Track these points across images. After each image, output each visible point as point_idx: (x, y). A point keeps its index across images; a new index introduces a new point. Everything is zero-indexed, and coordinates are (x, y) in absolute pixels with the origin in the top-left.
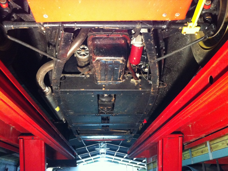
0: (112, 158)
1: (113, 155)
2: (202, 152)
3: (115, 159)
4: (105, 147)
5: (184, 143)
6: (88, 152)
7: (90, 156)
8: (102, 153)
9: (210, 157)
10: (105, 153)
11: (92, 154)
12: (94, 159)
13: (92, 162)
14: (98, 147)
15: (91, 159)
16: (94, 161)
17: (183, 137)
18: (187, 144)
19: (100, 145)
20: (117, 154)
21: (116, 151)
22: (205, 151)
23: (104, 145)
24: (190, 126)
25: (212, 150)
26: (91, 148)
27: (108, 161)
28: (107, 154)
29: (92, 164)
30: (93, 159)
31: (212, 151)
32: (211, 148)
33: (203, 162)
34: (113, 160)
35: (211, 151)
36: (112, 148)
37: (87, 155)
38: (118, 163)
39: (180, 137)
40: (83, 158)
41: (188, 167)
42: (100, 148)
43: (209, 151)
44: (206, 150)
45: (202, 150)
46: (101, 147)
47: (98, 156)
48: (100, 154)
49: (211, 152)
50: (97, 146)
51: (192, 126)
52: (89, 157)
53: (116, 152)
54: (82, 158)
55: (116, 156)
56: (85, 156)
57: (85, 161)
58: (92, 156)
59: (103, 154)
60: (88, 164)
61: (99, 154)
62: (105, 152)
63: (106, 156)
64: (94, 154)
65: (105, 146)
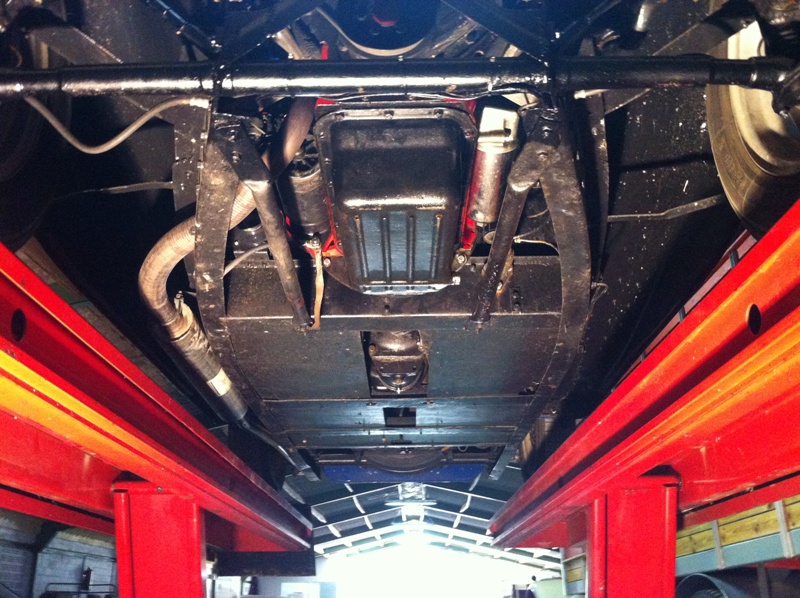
0: (446, 535)
1: (450, 524)
2: (756, 529)
3: (455, 537)
4: (420, 497)
5: (681, 506)
6: (363, 512)
7: (370, 527)
8: (409, 518)
9: (784, 546)
10: (422, 518)
11: (375, 521)
12: (383, 536)
13: (379, 547)
14: (396, 498)
15: (373, 538)
16: (382, 545)
17: (677, 485)
18: (692, 511)
19: (404, 491)
20: (463, 522)
21: (458, 512)
22: (766, 524)
23: (417, 489)
24: (703, 450)
25: (790, 523)
26: (371, 499)
27: (434, 544)
28: (426, 519)
29: (375, 552)
30: (378, 537)
31: (792, 527)
32: (788, 516)
33: (760, 564)
34: (449, 541)
35: (788, 525)
36: (444, 499)
37: (357, 525)
38: (467, 551)
39: (668, 489)
40: (344, 534)
41: (710, 578)
42: (404, 500)
43: (782, 528)
44: (771, 522)
45: (755, 520)
46: (407, 496)
47: (394, 527)
48: (404, 519)
49: (789, 530)
50: (393, 494)
51: (709, 451)
52: (364, 529)
53: (459, 516)
54: (341, 533)
55: (461, 527)
56: (353, 526)
57: (354, 543)
58: (376, 526)
59: (414, 521)
60: (362, 554)
61: (399, 519)
62: (422, 514)
63: (422, 525)
64: (383, 519)
65: (419, 493)
